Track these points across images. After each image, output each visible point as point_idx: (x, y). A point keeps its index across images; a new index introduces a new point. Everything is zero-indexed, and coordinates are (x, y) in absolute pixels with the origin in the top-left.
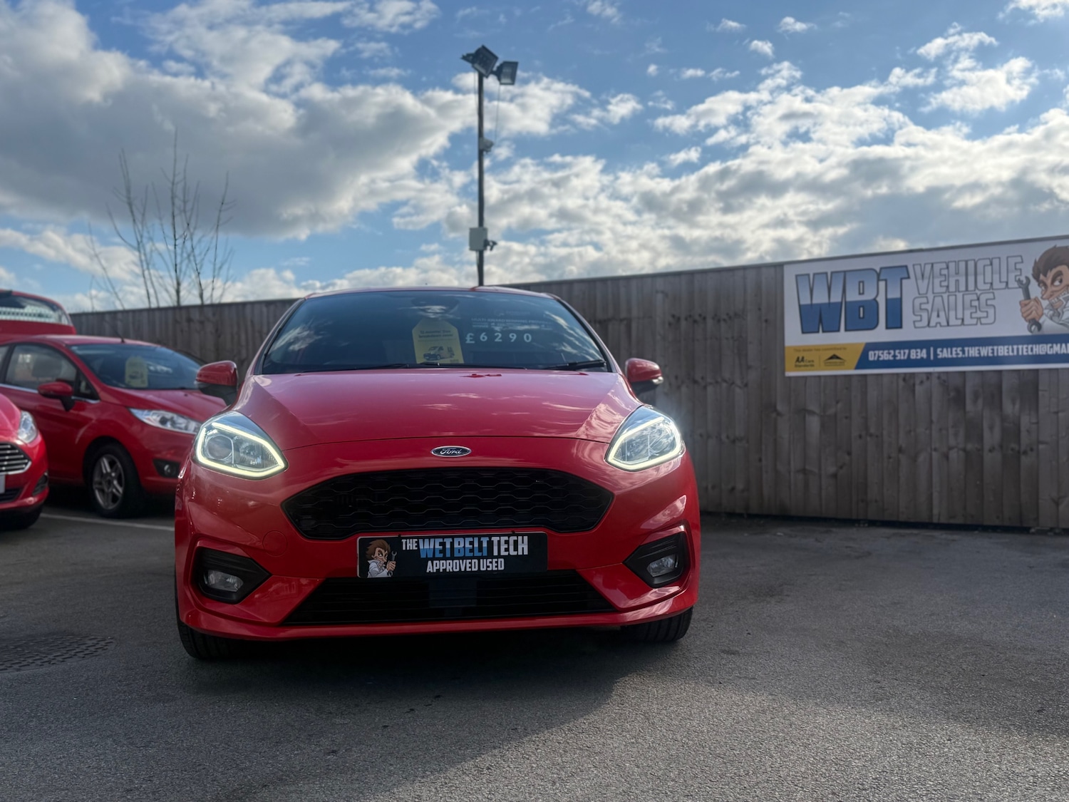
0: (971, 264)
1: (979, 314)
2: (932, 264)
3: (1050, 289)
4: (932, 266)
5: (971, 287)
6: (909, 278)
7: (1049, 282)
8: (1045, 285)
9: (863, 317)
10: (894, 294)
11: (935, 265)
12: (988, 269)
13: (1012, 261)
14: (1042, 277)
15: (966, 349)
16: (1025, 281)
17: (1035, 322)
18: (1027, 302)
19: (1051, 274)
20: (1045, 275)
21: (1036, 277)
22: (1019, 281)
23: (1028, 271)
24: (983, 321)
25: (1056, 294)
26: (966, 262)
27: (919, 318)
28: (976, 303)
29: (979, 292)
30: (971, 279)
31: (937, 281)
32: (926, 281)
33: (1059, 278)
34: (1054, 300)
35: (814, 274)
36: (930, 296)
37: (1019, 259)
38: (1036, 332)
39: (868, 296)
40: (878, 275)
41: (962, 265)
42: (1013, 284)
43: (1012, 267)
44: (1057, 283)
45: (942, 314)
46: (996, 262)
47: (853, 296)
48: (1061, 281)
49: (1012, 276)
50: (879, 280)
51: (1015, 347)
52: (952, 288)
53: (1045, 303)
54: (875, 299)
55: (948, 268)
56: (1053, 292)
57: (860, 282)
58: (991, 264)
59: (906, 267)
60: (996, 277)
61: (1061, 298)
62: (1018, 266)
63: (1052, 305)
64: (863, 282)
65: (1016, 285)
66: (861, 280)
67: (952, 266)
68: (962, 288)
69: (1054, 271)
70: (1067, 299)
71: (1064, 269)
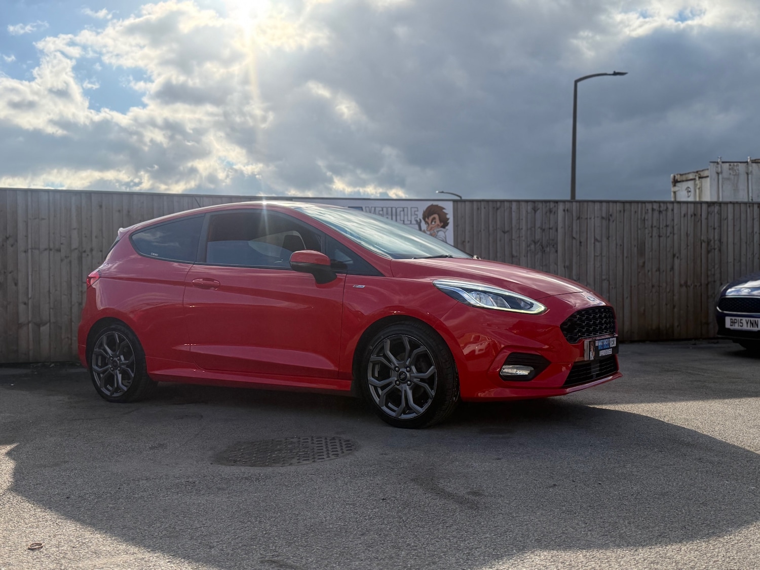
0: (394, 210)
2: (375, 208)
3: (431, 226)
4: (375, 209)
7: (430, 222)
8: (428, 224)
11: (376, 208)
12: (402, 213)
13: (413, 210)
14: (427, 220)
16: (419, 221)
19: (431, 218)
20: (428, 218)
21: (424, 219)
22: (417, 221)
23: (420, 216)
25: (433, 229)
26: (392, 208)
33: (434, 221)
34: (432, 232)
37: (416, 209)
41: (390, 209)
42: (414, 222)
43: (413, 213)
44: (433, 223)
46: (405, 209)
48: (435, 222)
49: (413, 218)
55: (383, 210)
56: (432, 228)
58: (404, 210)
59: (362, 207)
60: (406, 217)
61: (435, 231)
62: (416, 213)
65: (415, 222)
67: (385, 209)
69: (432, 217)
70: (438, 232)
71: (436, 216)
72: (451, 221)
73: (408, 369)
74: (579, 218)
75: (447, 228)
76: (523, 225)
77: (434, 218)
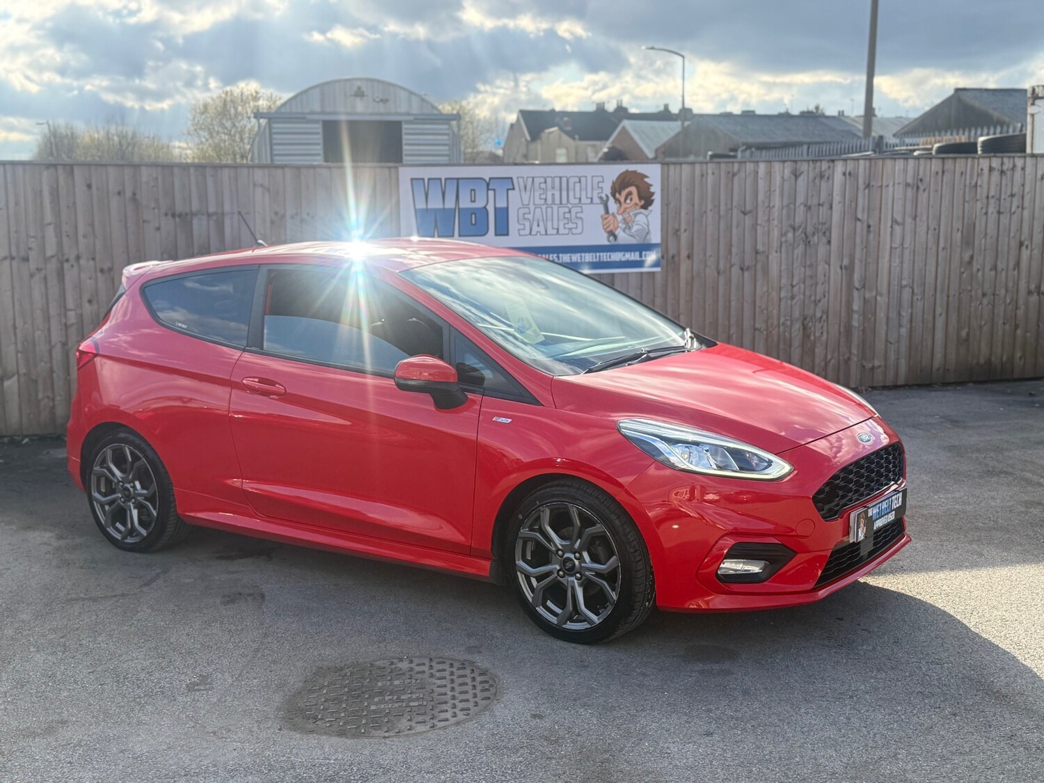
0: (564, 180)
1: (570, 225)
2: (533, 178)
3: (624, 206)
4: (533, 180)
5: (564, 201)
6: (514, 189)
7: (622, 200)
8: (620, 202)
9: (475, 224)
10: (501, 204)
11: (535, 179)
12: (578, 185)
13: (596, 180)
14: (617, 195)
15: (561, 255)
16: (605, 199)
17: (612, 234)
18: (606, 216)
19: (624, 193)
20: (620, 194)
21: (614, 196)
22: (601, 198)
23: (607, 190)
24: (574, 231)
25: (628, 211)
26: (561, 178)
27: (522, 227)
28: (567, 215)
29: (570, 206)
30: (564, 193)
31: (537, 194)
32: (528, 193)
33: (629, 197)
34: (626, 216)
35: (429, 179)
36: (532, 207)
37: (600, 179)
38: (613, 242)
39: (479, 204)
40: (488, 185)
41: (557, 180)
42: (596, 200)
43: (595, 186)
44: (628, 201)
45: (541, 223)
46: (583, 180)
47: (465, 203)
48: (631, 200)
49: (595, 192)
50: (488, 189)
51: (598, 254)
52: (549, 201)
53: (620, 218)
54: (485, 207)
55: (545, 182)
56: (626, 208)
57: (471, 190)
58: (580, 182)
59: (511, 178)
60: (584, 193)
61: (631, 214)
62: (600, 185)
63: (624, 219)
64: (474, 190)
65: (598, 201)
66: (473, 188)
67: (549, 180)
68: (557, 201)
69: (627, 190)
70: (635, 215)
71: (633, 189)
72: (657, 198)
73: (577, 555)
74: (868, 186)
75: (650, 208)
76: (776, 202)
77: (630, 193)
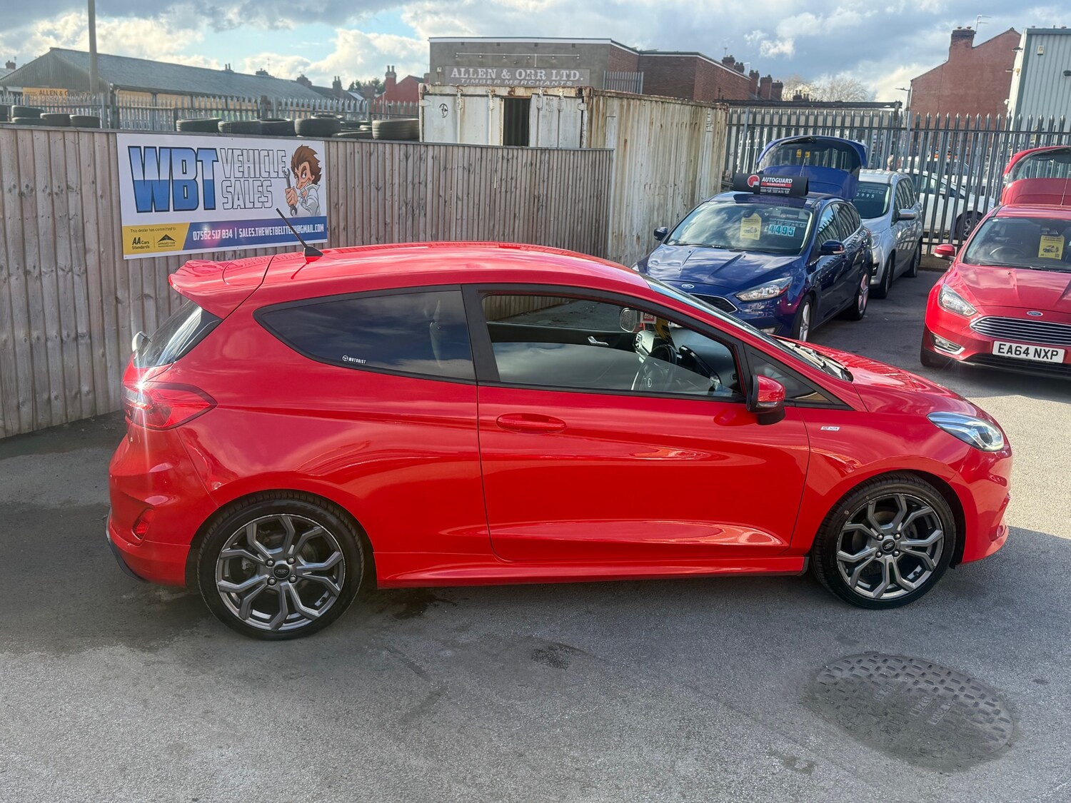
0: (256, 154)
1: (263, 199)
3: (301, 180)
4: (232, 152)
5: (258, 175)
6: (218, 161)
7: (300, 175)
8: (298, 177)
9: (187, 198)
10: (208, 177)
11: (234, 151)
12: (267, 158)
13: (280, 154)
14: (296, 170)
15: (257, 229)
17: (293, 208)
18: (289, 190)
19: (301, 168)
20: (298, 169)
21: (293, 170)
22: (285, 172)
24: (266, 204)
25: (304, 185)
26: (254, 152)
27: (226, 200)
28: (260, 189)
29: (262, 179)
30: (257, 166)
31: (236, 166)
32: (229, 165)
33: (305, 172)
36: (233, 179)
37: (282, 153)
38: (295, 216)
39: (190, 176)
40: (196, 155)
41: (251, 153)
42: (281, 175)
43: (280, 160)
44: (304, 176)
45: (241, 196)
46: (271, 153)
47: (178, 175)
48: (306, 175)
49: (280, 166)
50: (197, 161)
51: (284, 227)
52: (246, 175)
53: (298, 192)
54: (195, 179)
55: (242, 155)
57: (183, 161)
58: (268, 155)
59: (215, 149)
60: (271, 167)
61: (306, 188)
62: (283, 159)
63: (301, 193)
64: (185, 161)
65: (283, 175)
66: (184, 159)
67: (245, 152)
68: (252, 175)
69: (303, 165)
70: (309, 189)
71: (306, 164)
74: (445, 168)
75: (319, 183)
76: (396, 181)
77: (304, 169)
